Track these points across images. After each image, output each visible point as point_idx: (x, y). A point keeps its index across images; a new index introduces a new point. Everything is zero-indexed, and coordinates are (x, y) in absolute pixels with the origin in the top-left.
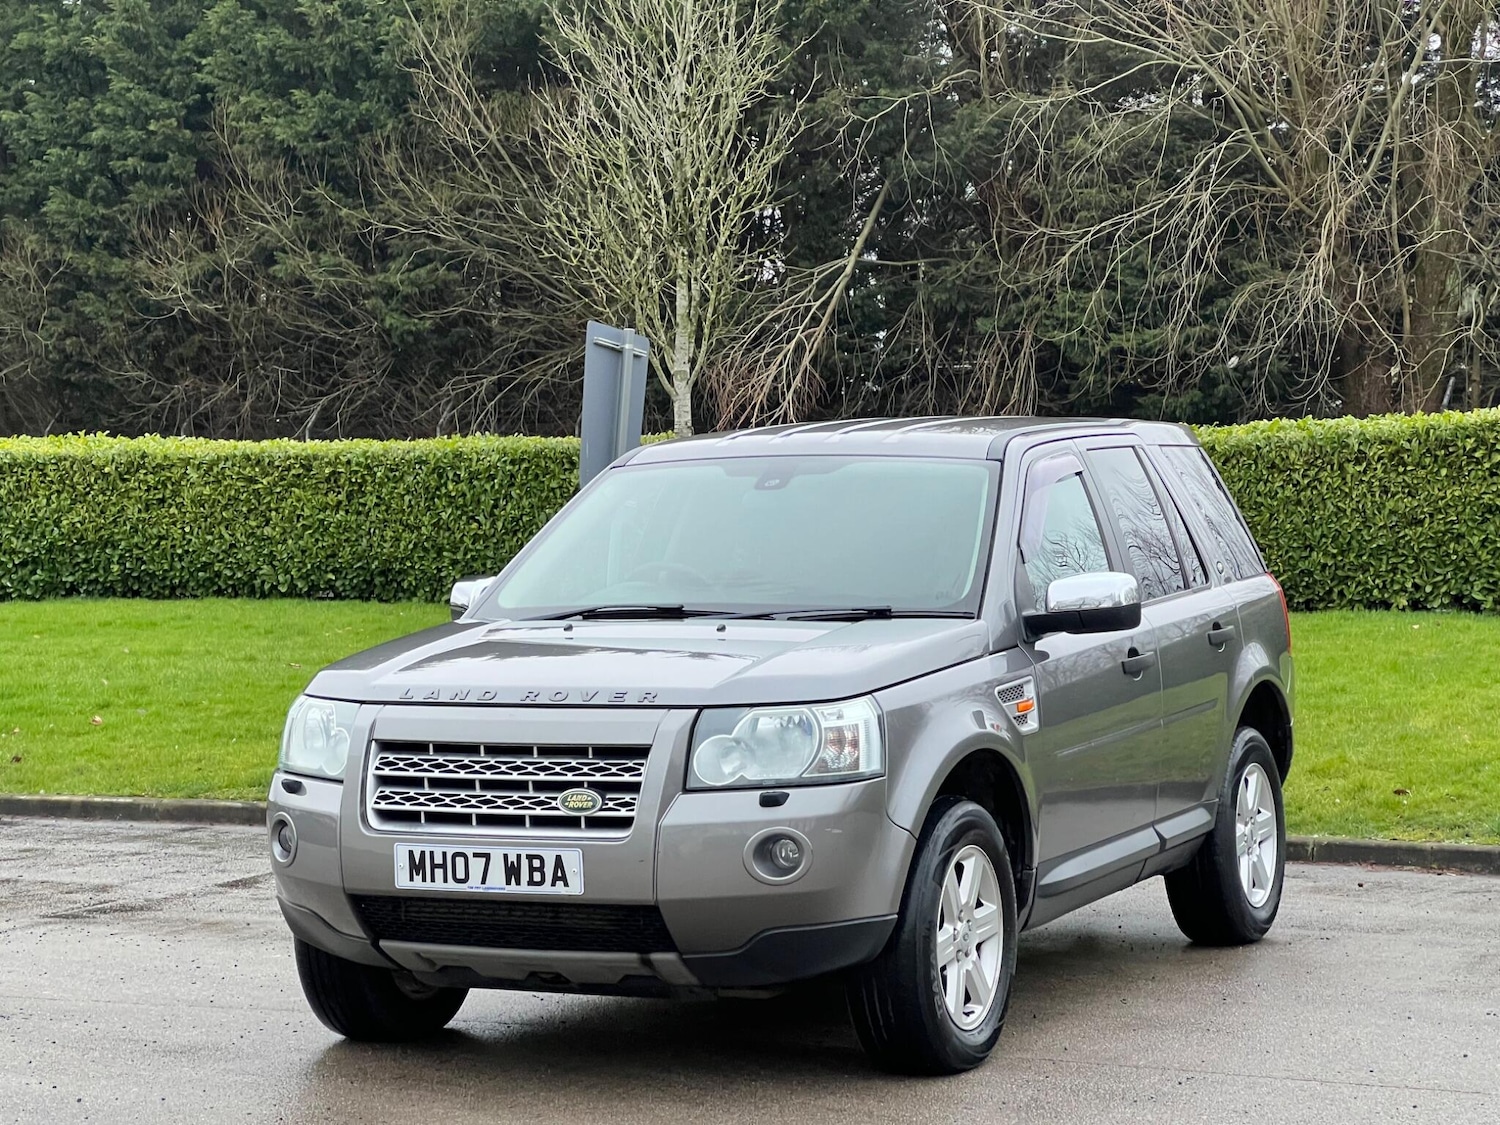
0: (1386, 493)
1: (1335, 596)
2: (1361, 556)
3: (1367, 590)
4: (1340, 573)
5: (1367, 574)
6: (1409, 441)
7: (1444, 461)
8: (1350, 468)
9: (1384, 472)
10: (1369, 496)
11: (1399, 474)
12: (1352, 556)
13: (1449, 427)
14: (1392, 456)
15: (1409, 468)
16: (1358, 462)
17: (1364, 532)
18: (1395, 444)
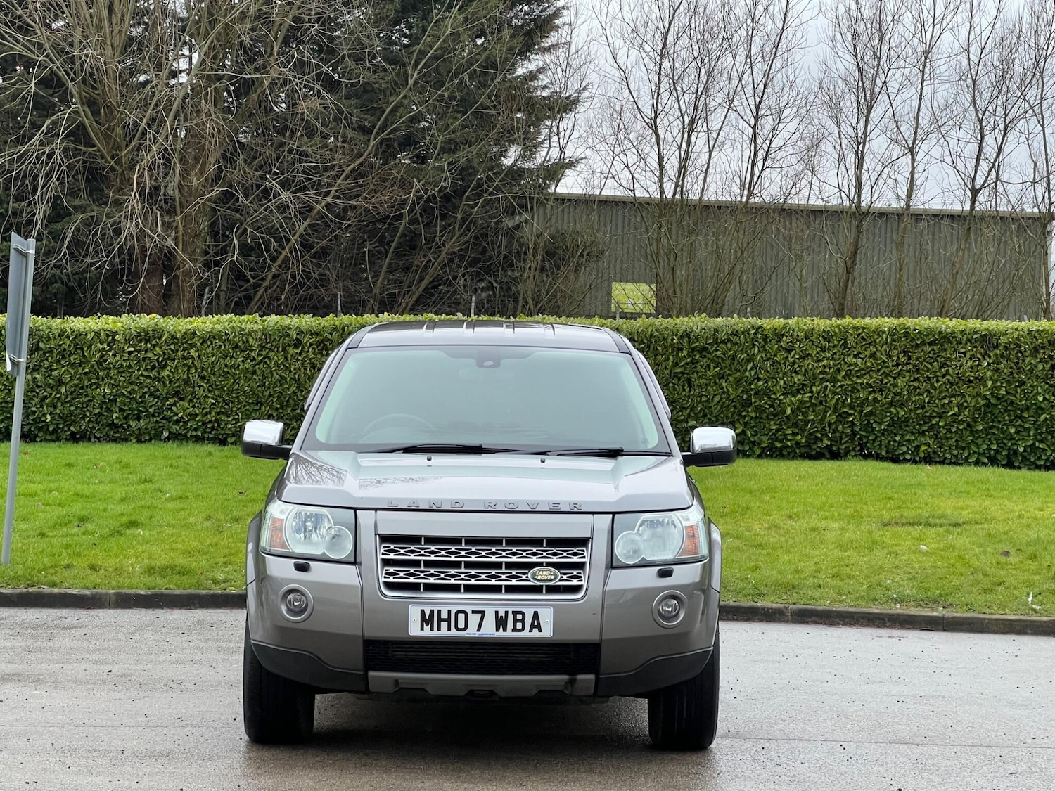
0: (314, 368)
2: (295, 410)
6: (331, 334)
8: (291, 350)
9: (313, 354)
10: (302, 369)
11: (323, 355)
14: (319, 343)
16: (296, 346)
17: (298, 394)
18: (321, 335)
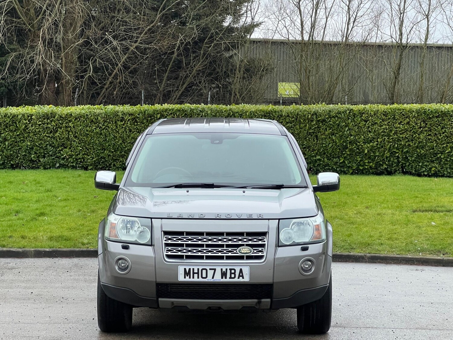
1: (112, 166)
2: (121, 152)
3: (123, 164)
4: (114, 158)
5: (123, 159)
6: (139, 114)
7: (150, 121)
8: (119, 123)
9: (130, 124)
10: (125, 132)
11: (135, 125)
12: (118, 152)
13: (152, 110)
14: (133, 119)
15: (139, 123)
16: (121, 121)
17: (123, 144)
18: (134, 115)
